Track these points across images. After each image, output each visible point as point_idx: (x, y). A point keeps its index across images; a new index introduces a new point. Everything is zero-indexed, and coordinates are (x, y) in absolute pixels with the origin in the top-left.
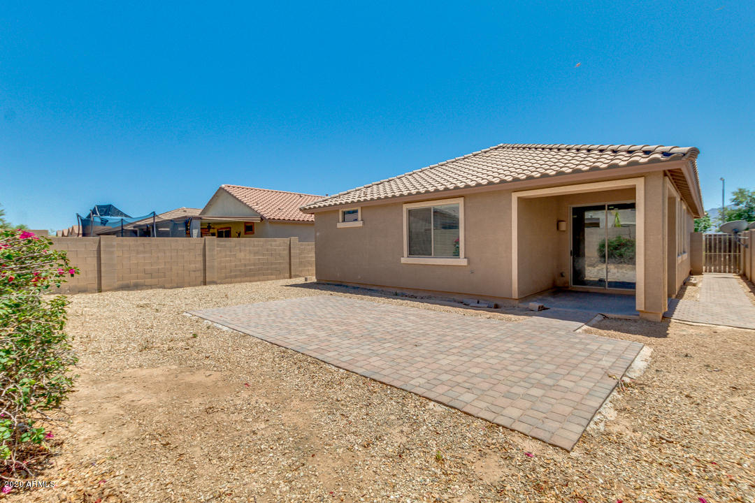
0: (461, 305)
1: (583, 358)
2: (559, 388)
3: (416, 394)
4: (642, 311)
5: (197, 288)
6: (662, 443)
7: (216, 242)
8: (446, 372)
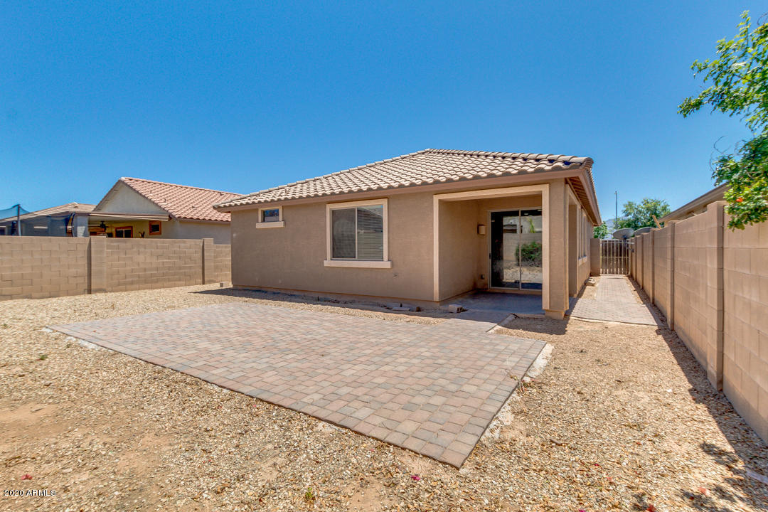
0: (384, 309)
1: (490, 359)
2: (461, 394)
3: (305, 414)
4: (547, 310)
5: (77, 297)
6: (552, 447)
7: (105, 243)
8: (347, 385)
